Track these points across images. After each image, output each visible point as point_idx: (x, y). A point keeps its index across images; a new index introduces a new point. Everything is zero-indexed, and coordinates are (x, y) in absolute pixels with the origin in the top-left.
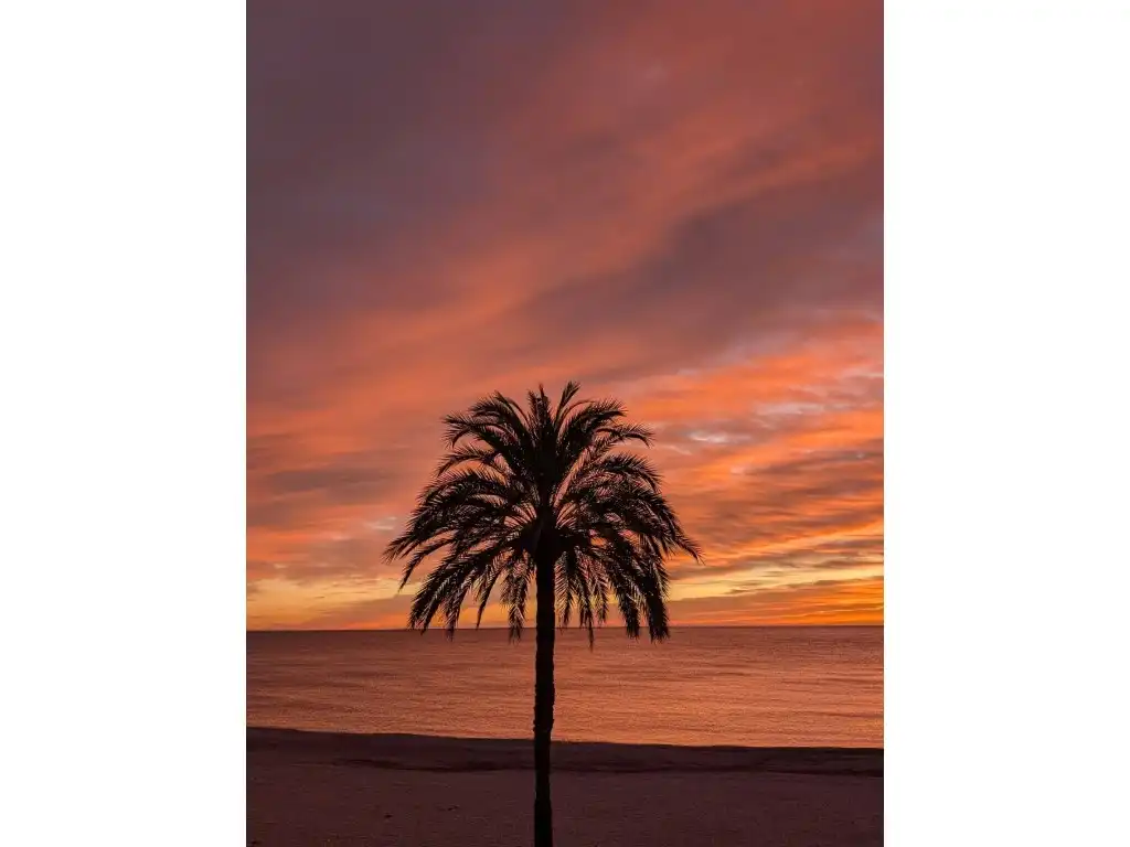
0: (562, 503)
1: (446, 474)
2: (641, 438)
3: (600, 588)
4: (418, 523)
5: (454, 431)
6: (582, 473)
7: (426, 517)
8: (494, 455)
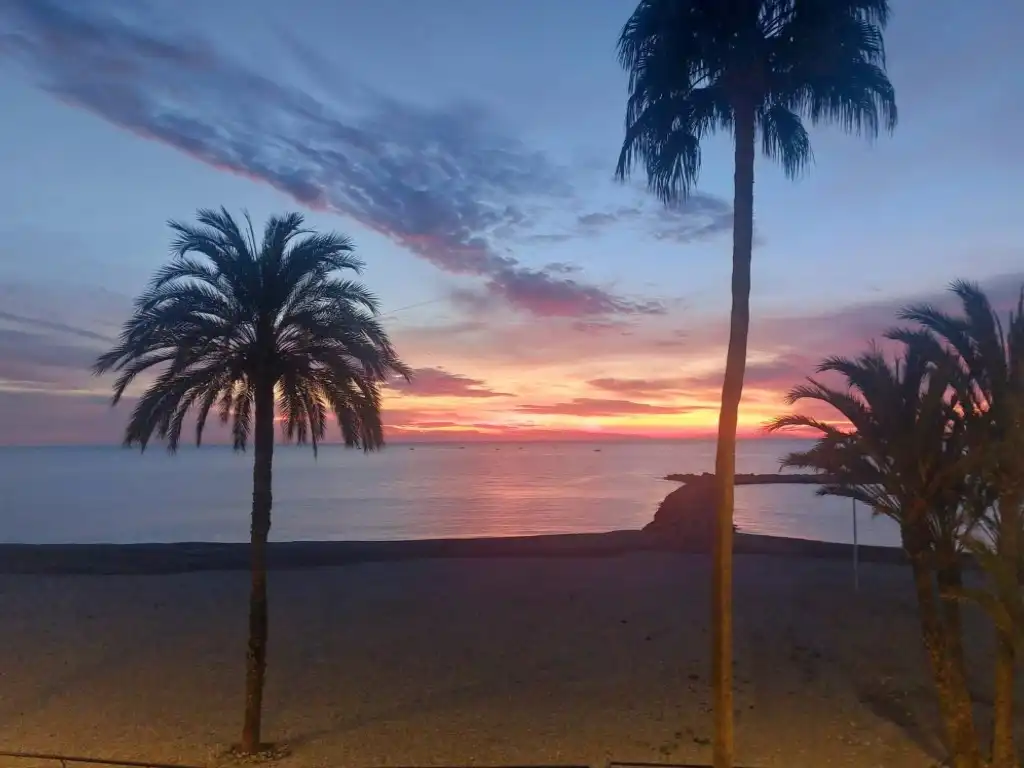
0: (284, 324)
1: (167, 284)
2: (354, 268)
3: (317, 407)
4: (131, 335)
5: (182, 242)
6: (300, 297)
7: (140, 330)
8: (218, 275)
